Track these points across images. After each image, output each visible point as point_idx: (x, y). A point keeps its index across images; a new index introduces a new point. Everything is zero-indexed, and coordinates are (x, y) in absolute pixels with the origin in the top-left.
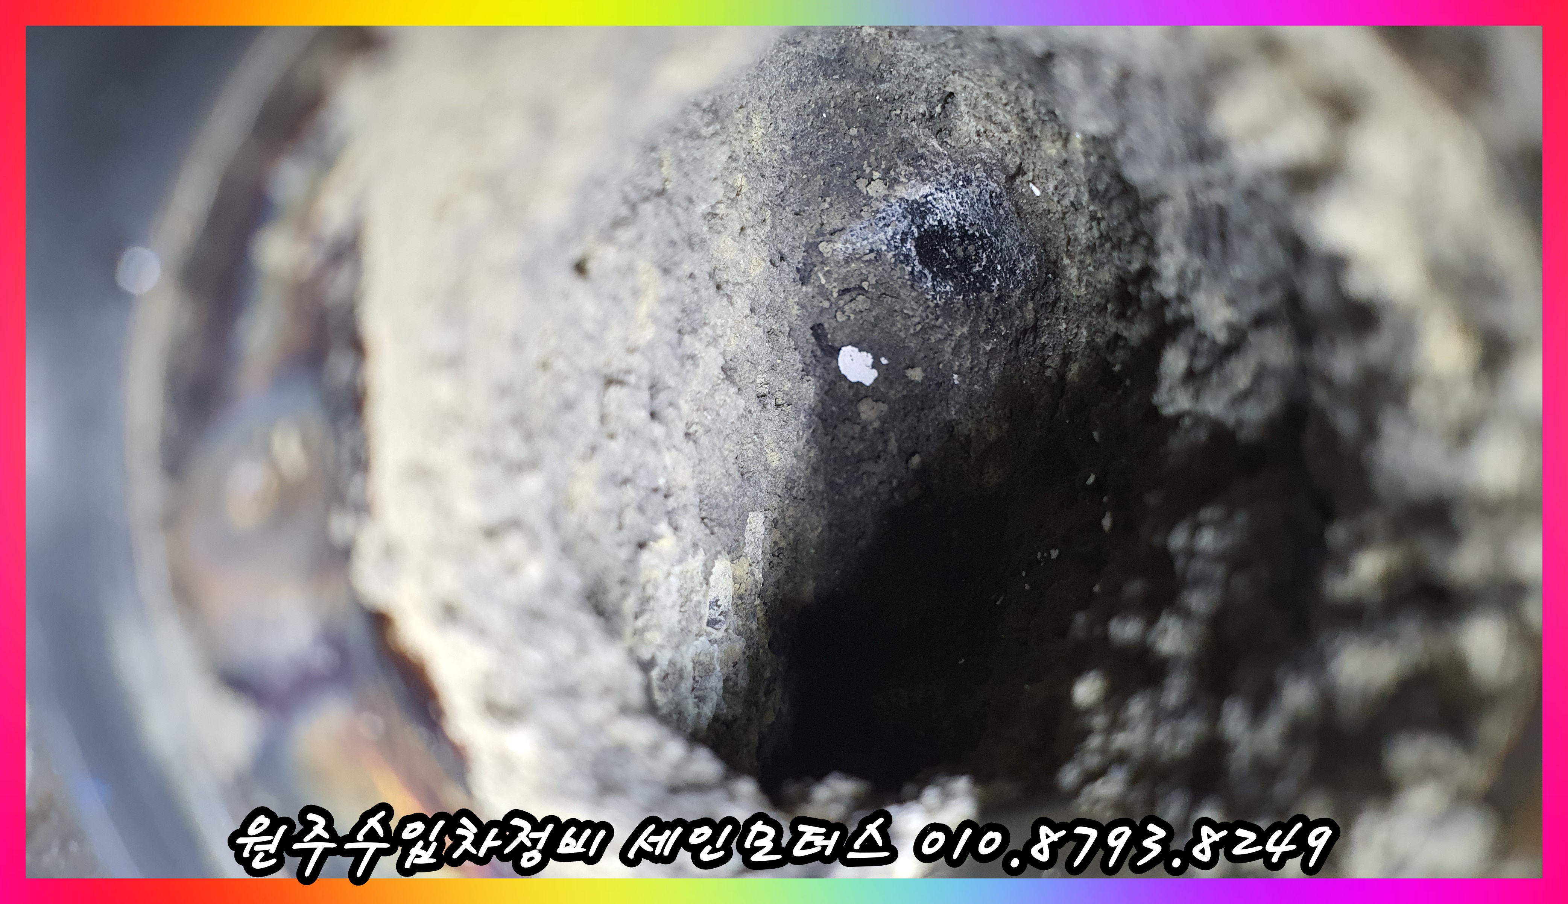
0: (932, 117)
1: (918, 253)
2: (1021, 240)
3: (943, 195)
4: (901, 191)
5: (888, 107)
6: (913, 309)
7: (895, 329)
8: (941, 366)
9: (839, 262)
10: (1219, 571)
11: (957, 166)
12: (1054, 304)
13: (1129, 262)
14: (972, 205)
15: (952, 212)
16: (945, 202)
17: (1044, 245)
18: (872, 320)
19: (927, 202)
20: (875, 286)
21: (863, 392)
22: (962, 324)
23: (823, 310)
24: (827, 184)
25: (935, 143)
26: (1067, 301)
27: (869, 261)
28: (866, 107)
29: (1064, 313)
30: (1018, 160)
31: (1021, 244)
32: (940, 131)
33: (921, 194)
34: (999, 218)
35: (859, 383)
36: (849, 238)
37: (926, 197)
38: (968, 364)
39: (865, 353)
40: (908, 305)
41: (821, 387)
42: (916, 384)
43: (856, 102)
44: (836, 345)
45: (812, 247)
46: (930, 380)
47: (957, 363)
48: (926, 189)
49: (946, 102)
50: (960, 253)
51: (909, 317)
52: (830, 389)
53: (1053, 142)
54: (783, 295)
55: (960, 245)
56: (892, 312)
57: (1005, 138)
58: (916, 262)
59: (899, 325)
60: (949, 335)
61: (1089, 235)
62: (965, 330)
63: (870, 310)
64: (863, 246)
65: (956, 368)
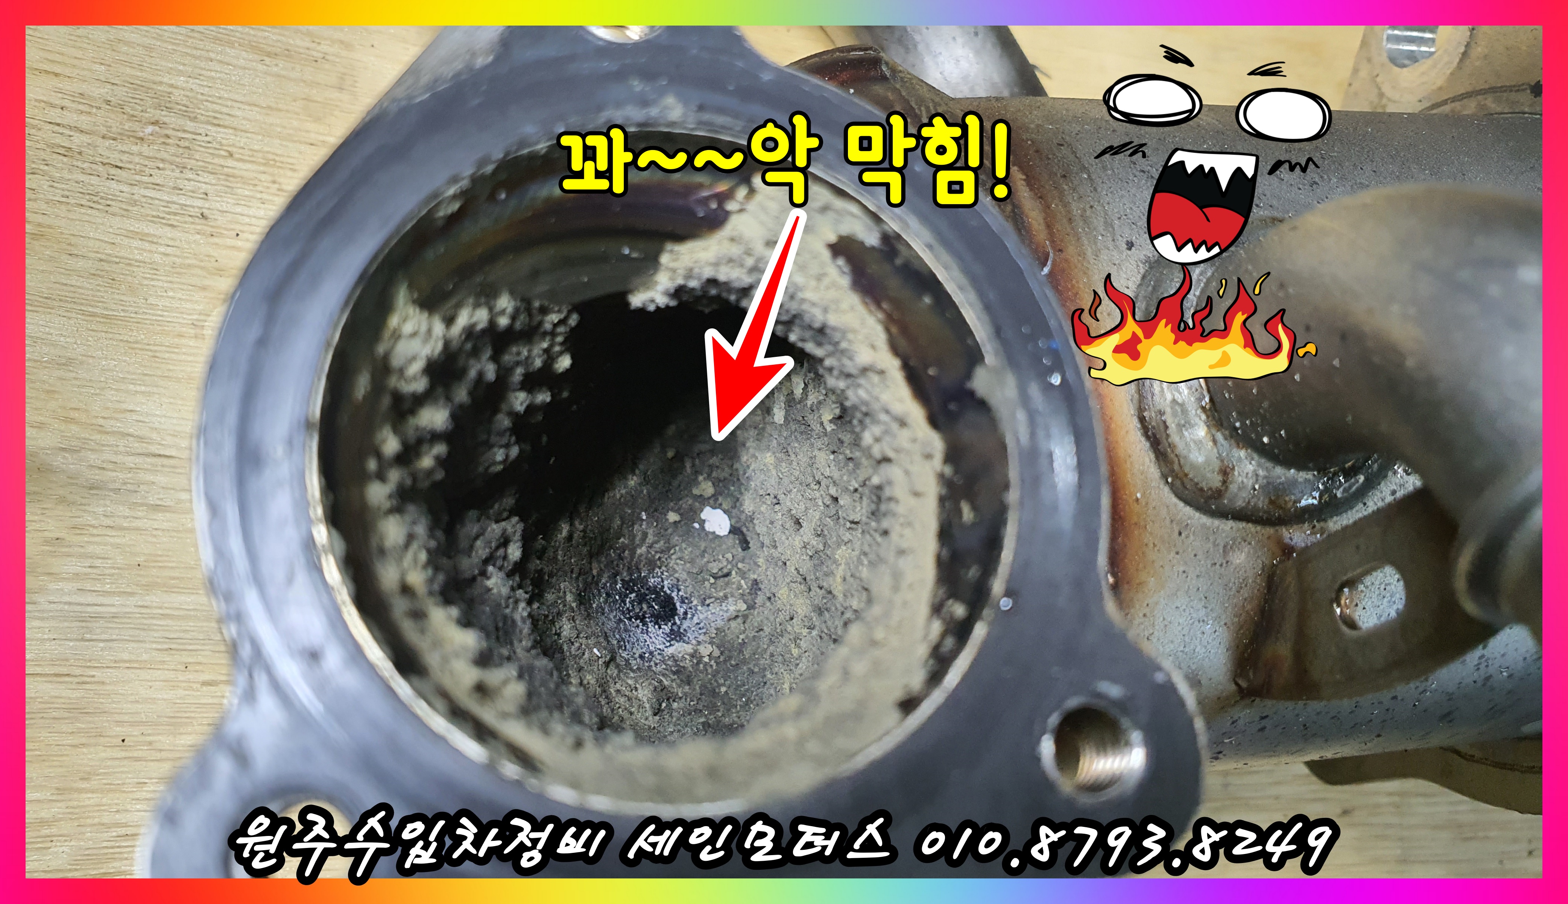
0: (668, 700)
1: (674, 605)
2: (603, 617)
3: (658, 647)
4: (689, 648)
5: (700, 707)
6: (677, 564)
7: (690, 549)
8: (655, 524)
9: (732, 596)
10: (494, 439)
11: (650, 666)
12: (580, 574)
13: (538, 608)
14: (638, 640)
15: (651, 635)
16: (657, 642)
17: (589, 615)
18: (706, 555)
19: (669, 641)
20: (704, 580)
21: (711, 501)
22: (641, 555)
23: (743, 561)
24: (741, 651)
25: (666, 683)
26: (571, 577)
27: (710, 598)
28: (715, 705)
29: (573, 569)
30: (609, 671)
31: (603, 614)
32: (662, 690)
33: (674, 647)
34: (619, 632)
35: (714, 508)
36: (725, 615)
37: (671, 645)
38: (636, 527)
39: (711, 530)
40: (681, 567)
41: (741, 505)
42: (672, 510)
43: (722, 710)
44: (731, 536)
45: (751, 607)
46: (661, 513)
47: (643, 527)
48: (670, 651)
49: (659, 709)
50: (645, 606)
51: (680, 559)
52: (735, 503)
53: (588, 683)
54: (769, 573)
55: (645, 612)
56: (692, 562)
57: (618, 686)
58: (676, 598)
59: (686, 552)
60: (651, 547)
61: (561, 624)
62: (639, 551)
63: (708, 562)
64: (715, 608)
65: (644, 523)
